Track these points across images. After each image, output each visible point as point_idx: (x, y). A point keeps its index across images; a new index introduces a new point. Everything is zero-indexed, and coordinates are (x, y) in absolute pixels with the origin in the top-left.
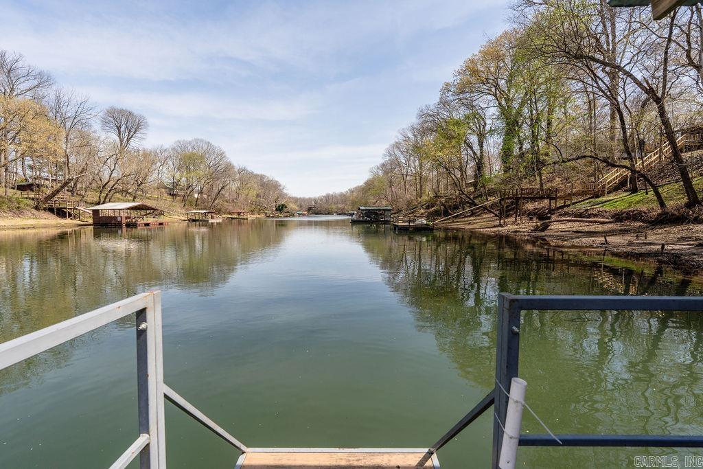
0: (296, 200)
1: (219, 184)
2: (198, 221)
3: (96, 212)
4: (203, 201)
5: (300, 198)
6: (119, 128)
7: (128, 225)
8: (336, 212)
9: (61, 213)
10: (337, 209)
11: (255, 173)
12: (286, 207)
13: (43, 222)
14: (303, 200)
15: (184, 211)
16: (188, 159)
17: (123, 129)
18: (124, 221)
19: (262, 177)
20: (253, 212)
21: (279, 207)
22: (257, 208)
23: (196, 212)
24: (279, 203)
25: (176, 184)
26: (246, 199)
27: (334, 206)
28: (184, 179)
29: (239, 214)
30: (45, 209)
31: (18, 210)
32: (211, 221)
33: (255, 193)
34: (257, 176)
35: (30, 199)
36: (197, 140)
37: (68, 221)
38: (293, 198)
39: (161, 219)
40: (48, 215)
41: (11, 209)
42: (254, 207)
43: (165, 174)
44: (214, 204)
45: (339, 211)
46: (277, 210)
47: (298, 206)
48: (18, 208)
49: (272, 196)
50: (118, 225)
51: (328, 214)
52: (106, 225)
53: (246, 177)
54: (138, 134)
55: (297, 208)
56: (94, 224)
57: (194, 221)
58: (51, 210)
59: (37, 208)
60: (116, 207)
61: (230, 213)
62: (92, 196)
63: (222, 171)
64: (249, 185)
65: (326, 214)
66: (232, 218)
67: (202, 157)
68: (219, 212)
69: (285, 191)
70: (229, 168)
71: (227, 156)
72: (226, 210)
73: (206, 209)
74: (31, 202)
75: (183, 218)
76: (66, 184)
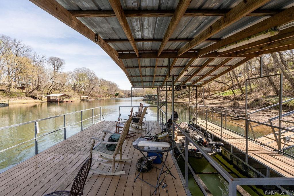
0: (123, 91)
1: (92, 85)
2: (84, 100)
3: (48, 98)
4: (86, 92)
5: (125, 90)
6: (54, 64)
7: (60, 102)
8: (140, 96)
9: (35, 98)
10: (140, 94)
11: (107, 80)
12: (119, 94)
13: (29, 101)
14: (126, 91)
15: (79, 96)
16: (80, 76)
17: (55, 65)
18: (59, 101)
19: (109, 82)
20: (105, 96)
21: (116, 94)
22: (107, 94)
23: (84, 97)
24: (116, 93)
25: (75, 86)
26: (103, 91)
27: (139, 94)
28: (79, 83)
29: (100, 97)
30: (29, 96)
31: (20, 97)
32: (89, 100)
33: (106, 89)
34: (107, 81)
35: (24, 93)
36: (84, 68)
37: (37, 101)
38: (122, 90)
39: (71, 99)
40: (30, 98)
41: (18, 97)
42: (106, 94)
43: (71, 82)
44: (90, 93)
45: (141, 96)
46: (115, 95)
47: (124, 93)
48: (20, 96)
49: (113, 90)
50: (57, 102)
51: (137, 97)
52: (52, 102)
53: (103, 82)
54: (61, 67)
55: (124, 94)
56: (48, 102)
57: (83, 100)
58: (31, 97)
59: (27, 96)
60: (55, 95)
61: (96, 97)
62: (46, 91)
63: (93, 80)
64: (104, 86)
65: (136, 97)
66: (98, 99)
67: (86, 75)
68: (92, 96)
69: (119, 88)
70: (96, 79)
71: (96, 74)
72: (95, 96)
73: (87, 95)
74: (25, 94)
75: (79, 99)
76: (37, 87)
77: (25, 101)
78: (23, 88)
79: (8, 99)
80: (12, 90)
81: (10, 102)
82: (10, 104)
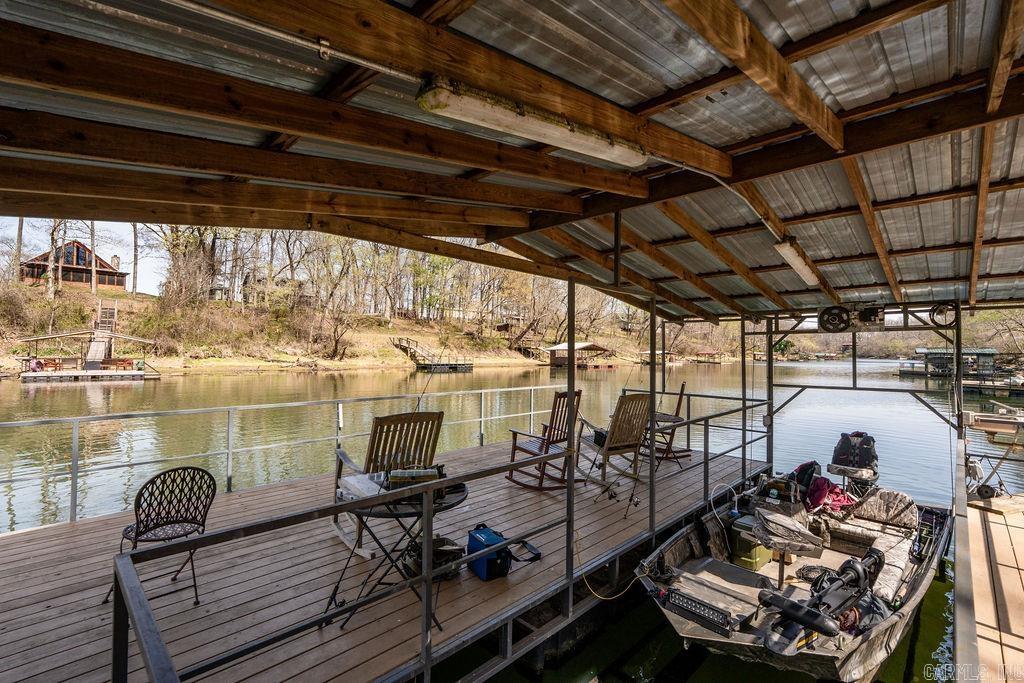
3: (553, 353)
7: (579, 367)
8: (905, 354)
9: (526, 352)
12: (792, 345)
13: (514, 361)
15: (637, 351)
18: (577, 362)
25: (632, 317)
26: (725, 334)
28: (640, 311)
30: (515, 349)
31: (498, 350)
32: (669, 364)
35: (506, 339)
37: (531, 361)
39: (611, 361)
40: (517, 354)
41: (494, 349)
42: (736, 345)
47: (819, 343)
48: (498, 347)
52: (561, 367)
55: (817, 347)
56: (551, 365)
58: (519, 350)
59: (510, 348)
61: (696, 355)
66: (700, 362)
68: (681, 352)
72: (691, 350)
74: (506, 343)
75: (635, 360)
76: (532, 324)
77: (506, 361)
78: (505, 328)
79: (476, 354)
80: (487, 333)
81: (476, 361)
82: (476, 367)
